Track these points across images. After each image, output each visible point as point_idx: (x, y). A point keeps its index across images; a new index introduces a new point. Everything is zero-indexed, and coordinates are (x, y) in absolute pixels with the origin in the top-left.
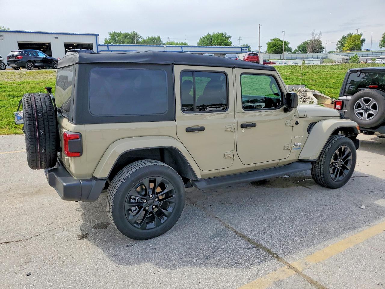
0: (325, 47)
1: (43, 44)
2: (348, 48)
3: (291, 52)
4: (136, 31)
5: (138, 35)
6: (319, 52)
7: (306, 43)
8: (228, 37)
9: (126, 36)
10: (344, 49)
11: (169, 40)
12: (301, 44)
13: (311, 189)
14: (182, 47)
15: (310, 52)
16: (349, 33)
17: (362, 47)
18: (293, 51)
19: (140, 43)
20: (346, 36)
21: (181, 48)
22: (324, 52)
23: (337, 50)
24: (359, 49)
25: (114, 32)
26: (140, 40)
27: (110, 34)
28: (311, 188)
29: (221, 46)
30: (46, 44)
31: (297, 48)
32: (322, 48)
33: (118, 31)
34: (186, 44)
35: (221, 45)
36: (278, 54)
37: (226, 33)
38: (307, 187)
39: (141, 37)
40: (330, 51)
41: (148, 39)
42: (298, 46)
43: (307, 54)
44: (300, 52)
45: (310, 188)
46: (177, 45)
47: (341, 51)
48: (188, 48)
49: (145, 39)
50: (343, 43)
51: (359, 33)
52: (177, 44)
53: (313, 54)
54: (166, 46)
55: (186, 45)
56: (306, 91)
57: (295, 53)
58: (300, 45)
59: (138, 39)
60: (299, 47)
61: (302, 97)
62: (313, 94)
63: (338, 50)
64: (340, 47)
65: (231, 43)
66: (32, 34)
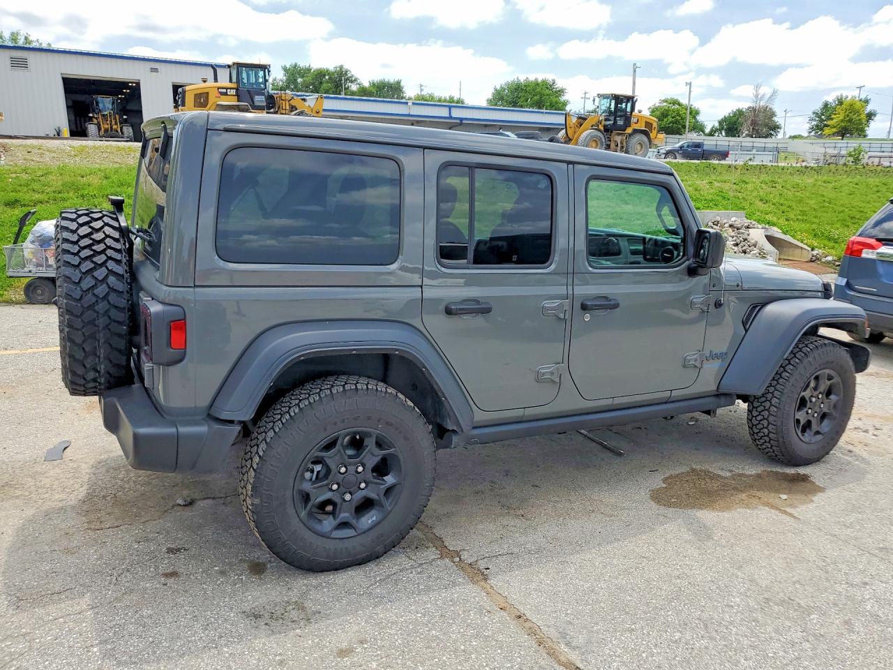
0: (782, 125)
1: (124, 84)
2: (834, 130)
3: (703, 132)
4: (346, 67)
5: (349, 75)
6: (768, 136)
7: (739, 113)
8: (559, 91)
9: (321, 74)
10: (827, 131)
11: (421, 90)
12: (727, 115)
13: (795, 517)
14: (450, 108)
15: (748, 135)
16: (839, 94)
17: (867, 128)
18: (707, 131)
19: (353, 93)
20: (831, 101)
21: (447, 109)
22: (780, 136)
23: (810, 132)
24: (861, 133)
25: (296, 65)
26: (354, 87)
27: (285, 69)
28: (796, 515)
29: (542, 111)
30: (130, 84)
31: (717, 125)
32: (776, 128)
33: (303, 64)
34: (460, 101)
35: (541, 108)
36: (674, 136)
37: (554, 81)
38: (785, 512)
39: (356, 80)
40: (793, 135)
41: (373, 84)
42: (720, 119)
43: (740, 139)
44: (724, 134)
45: (791, 515)
46: (440, 103)
47: (821, 136)
48: (465, 109)
49: (366, 84)
50: (823, 117)
51: (863, 97)
52: (440, 100)
53: (754, 139)
54: (413, 104)
55: (459, 104)
56: (748, 228)
57: (713, 135)
58: (725, 117)
59: (350, 84)
60: (720, 123)
61: (738, 241)
62: (766, 236)
63: (812, 134)
64: (817, 126)
65: (565, 104)
66: (97, 59)
